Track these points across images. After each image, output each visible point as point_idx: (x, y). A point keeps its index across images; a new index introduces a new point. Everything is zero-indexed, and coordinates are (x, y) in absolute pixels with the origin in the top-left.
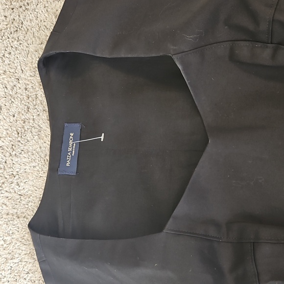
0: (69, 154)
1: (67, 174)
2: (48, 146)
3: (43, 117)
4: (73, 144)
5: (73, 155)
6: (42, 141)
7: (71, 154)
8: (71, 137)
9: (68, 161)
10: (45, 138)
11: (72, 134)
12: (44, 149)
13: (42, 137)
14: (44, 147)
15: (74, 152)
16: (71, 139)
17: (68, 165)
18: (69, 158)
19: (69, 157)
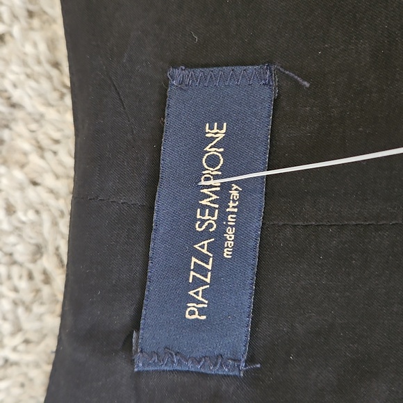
0: (203, 246)
1: (190, 366)
2: (51, 201)
3: (29, 49)
4: (226, 187)
5: (227, 254)
6: (18, 174)
7: (217, 248)
8: (211, 150)
9: (198, 293)
10: (34, 159)
11: (217, 133)
12: (31, 215)
13: (18, 157)
14: (30, 206)
15: (230, 234)
16: (213, 161)
17: (193, 312)
18: (202, 270)
19: (198, 269)
